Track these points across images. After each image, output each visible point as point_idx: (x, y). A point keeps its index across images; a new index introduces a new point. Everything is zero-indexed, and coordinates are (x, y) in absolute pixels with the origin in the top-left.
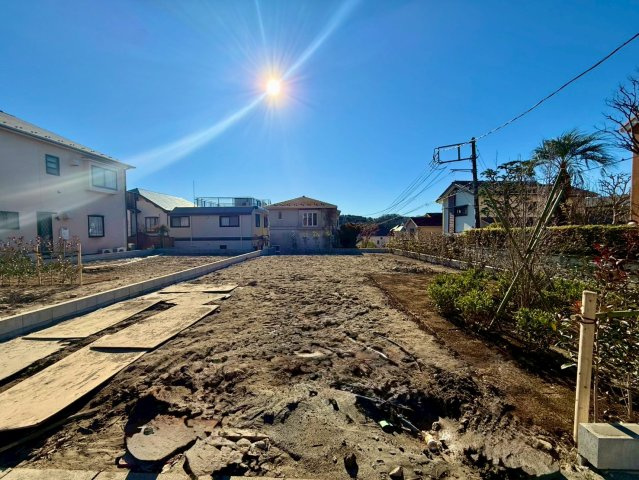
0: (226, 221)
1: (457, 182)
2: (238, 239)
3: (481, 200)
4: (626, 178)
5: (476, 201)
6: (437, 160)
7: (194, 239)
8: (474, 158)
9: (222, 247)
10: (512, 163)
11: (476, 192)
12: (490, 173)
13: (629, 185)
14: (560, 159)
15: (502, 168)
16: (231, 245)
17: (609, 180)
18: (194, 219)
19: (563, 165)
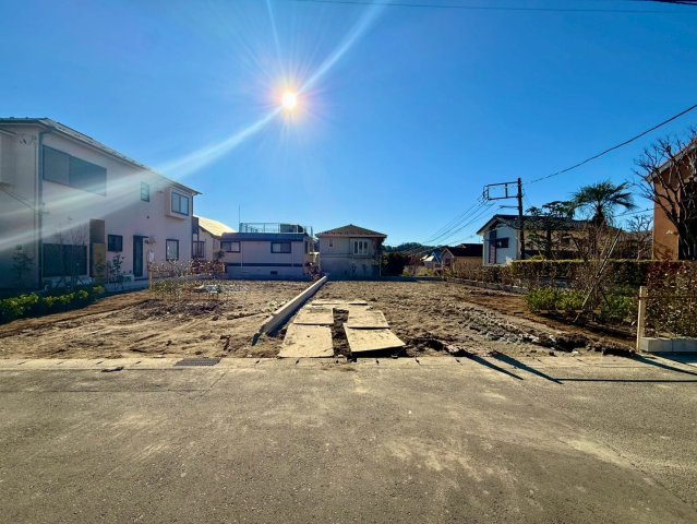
0: (277, 247)
1: (499, 216)
2: (290, 265)
3: (526, 234)
4: (648, 219)
5: (522, 235)
6: (486, 196)
7: (244, 265)
8: (520, 197)
9: (272, 273)
10: (554, 203)
11: (522, 227)
12: (533, 209)
13: (652, 224)
14: (597, 203)
15: (546, 207)
16: (282, 271)
17: (636, 221)
18: (245, 244)
19: (599, 208)
